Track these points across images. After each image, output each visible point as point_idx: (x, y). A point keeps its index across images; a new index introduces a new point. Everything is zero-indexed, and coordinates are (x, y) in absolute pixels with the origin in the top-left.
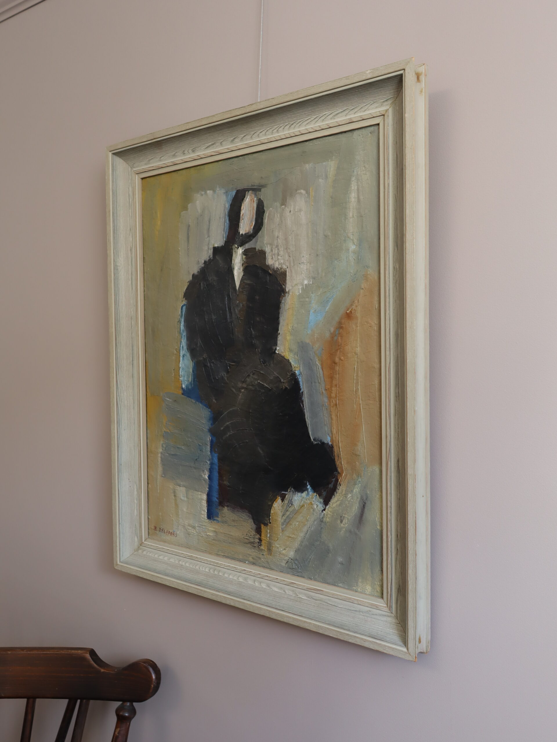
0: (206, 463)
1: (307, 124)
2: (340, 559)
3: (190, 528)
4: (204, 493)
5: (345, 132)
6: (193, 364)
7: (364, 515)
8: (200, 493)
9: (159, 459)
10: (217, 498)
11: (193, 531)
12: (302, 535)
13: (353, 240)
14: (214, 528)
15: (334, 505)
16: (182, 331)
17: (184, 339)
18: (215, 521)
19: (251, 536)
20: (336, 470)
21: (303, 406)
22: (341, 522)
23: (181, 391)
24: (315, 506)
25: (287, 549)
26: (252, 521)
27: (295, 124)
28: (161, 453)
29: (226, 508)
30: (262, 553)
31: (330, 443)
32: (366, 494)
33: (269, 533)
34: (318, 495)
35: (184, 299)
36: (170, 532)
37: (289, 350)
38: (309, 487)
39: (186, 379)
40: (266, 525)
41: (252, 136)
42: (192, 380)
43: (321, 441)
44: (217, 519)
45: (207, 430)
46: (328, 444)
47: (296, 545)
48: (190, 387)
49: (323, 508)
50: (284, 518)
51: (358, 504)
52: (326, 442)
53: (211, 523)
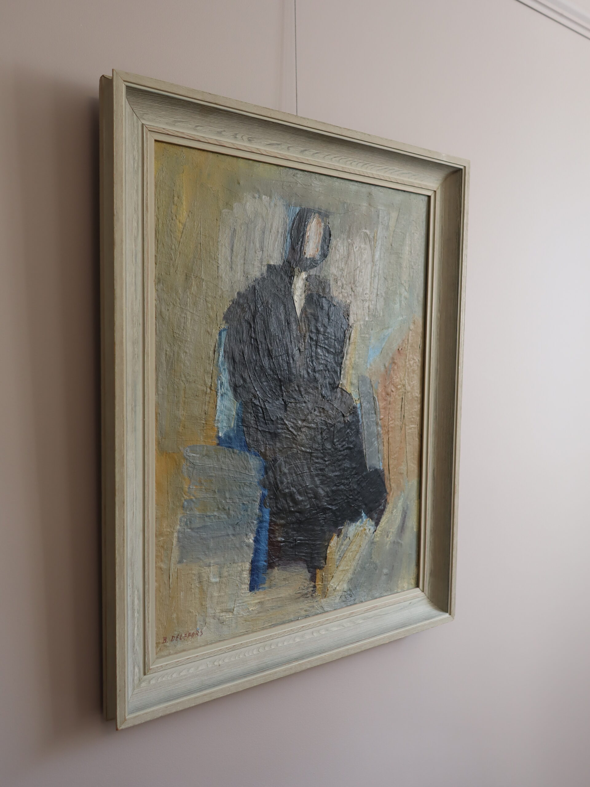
0: (252, 524)
1: (378, 170)
2: (385, 571)
3: (223, 614)
4: (247, 562)
5: (404, 191)
6: (238, 405)
7: (405, 523)
8: (240, 564)
9: (175, 541)
10: (265, 561)
11: (229, 615)
12: (354, 563)
13: (405, 287)
14: (258, 599)
15: (383, 524)
16: (220, 363)
17: (224, 374)
18: (260, 590)
19: (304, 588)
20: (386, 491)
21: (362, 437)
22: (387, 537)
23: (216, 441)
24: (368, 531)
25: (341, 583)
26: (306, 570)
27: (368, 165)
28: (179, 532)
29: (276, 568)
30: (316, 600)
31: (382, 468)
32: (407, 505)
33: (325, 575)
34: (370, 520)
35: (224, 322)
36: (191, 634)
37: (350, 384)
38: (363, 514)
39: (225, 424)
40: (321, 568)
41: (325, 156)
42: (235, 425)
43: (374, 468)
44: (263, 586)
45: (257, 484)
46: (380, 469)
47: (349, 575)
48: (231, 435)
49: (374, 530)
50: (339, 553)
51: (401, 516)
52: (378, 468)
53: (255, 595)
